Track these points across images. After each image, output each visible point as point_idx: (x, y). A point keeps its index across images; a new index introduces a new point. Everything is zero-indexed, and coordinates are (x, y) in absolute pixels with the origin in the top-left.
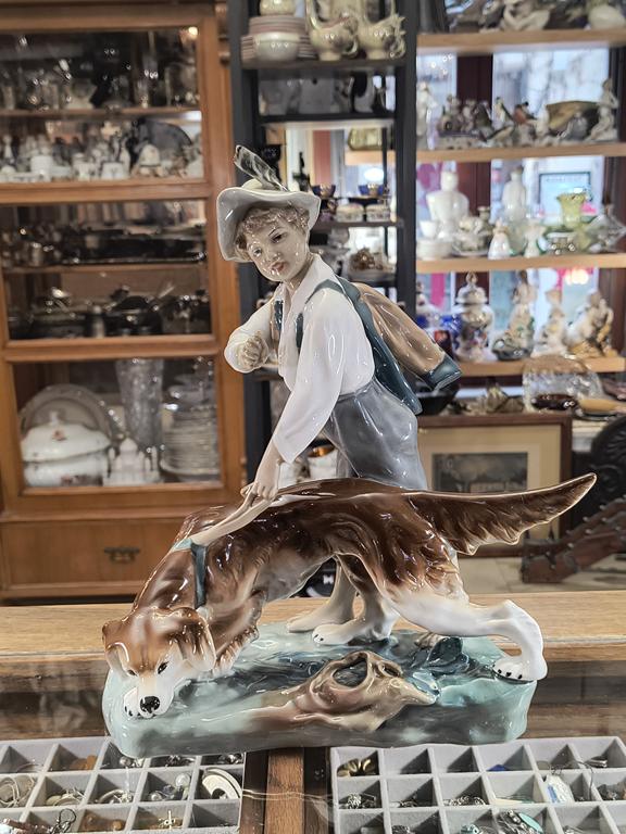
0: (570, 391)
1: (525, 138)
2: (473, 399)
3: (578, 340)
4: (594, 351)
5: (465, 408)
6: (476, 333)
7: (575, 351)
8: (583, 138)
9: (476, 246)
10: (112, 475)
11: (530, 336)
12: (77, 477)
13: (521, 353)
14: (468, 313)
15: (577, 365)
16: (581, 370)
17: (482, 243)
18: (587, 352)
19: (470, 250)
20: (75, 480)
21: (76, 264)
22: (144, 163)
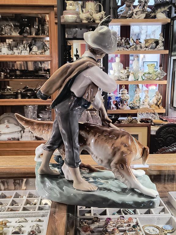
0: (150, 118)
1: (139, 48)
2: (124, 120)
3: (153, 104)
4: (157, 107)
5: (121, 122)
6: (125, 102)
7: (152, 107)
8: (154, 49)
9: (125, 77)
10: (22, 138)
11: (140, 103)
12: (12, 138)
13: (137, 107)
14: (123, 96)
15: (152, 111)
16: (154, 112)
17: (126, 77)
18: (155, 107)
19: (123, 78)
20: (11, 139)
21: (13, 78)
22: (33, 51)
